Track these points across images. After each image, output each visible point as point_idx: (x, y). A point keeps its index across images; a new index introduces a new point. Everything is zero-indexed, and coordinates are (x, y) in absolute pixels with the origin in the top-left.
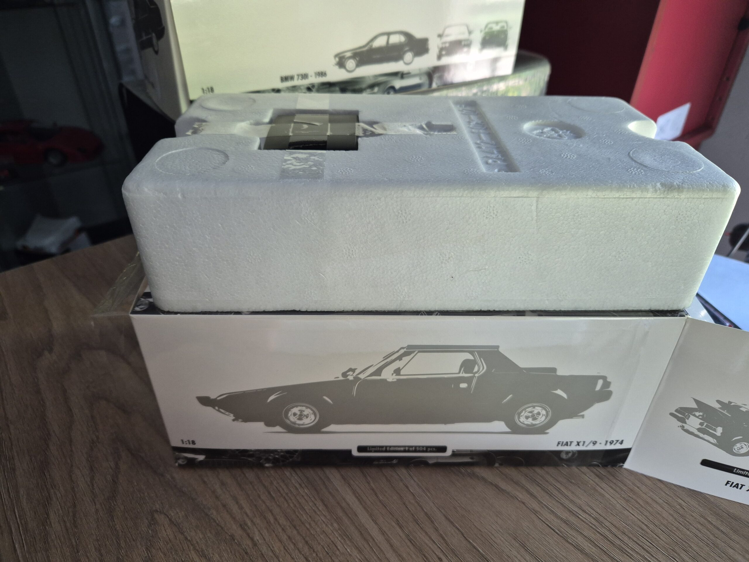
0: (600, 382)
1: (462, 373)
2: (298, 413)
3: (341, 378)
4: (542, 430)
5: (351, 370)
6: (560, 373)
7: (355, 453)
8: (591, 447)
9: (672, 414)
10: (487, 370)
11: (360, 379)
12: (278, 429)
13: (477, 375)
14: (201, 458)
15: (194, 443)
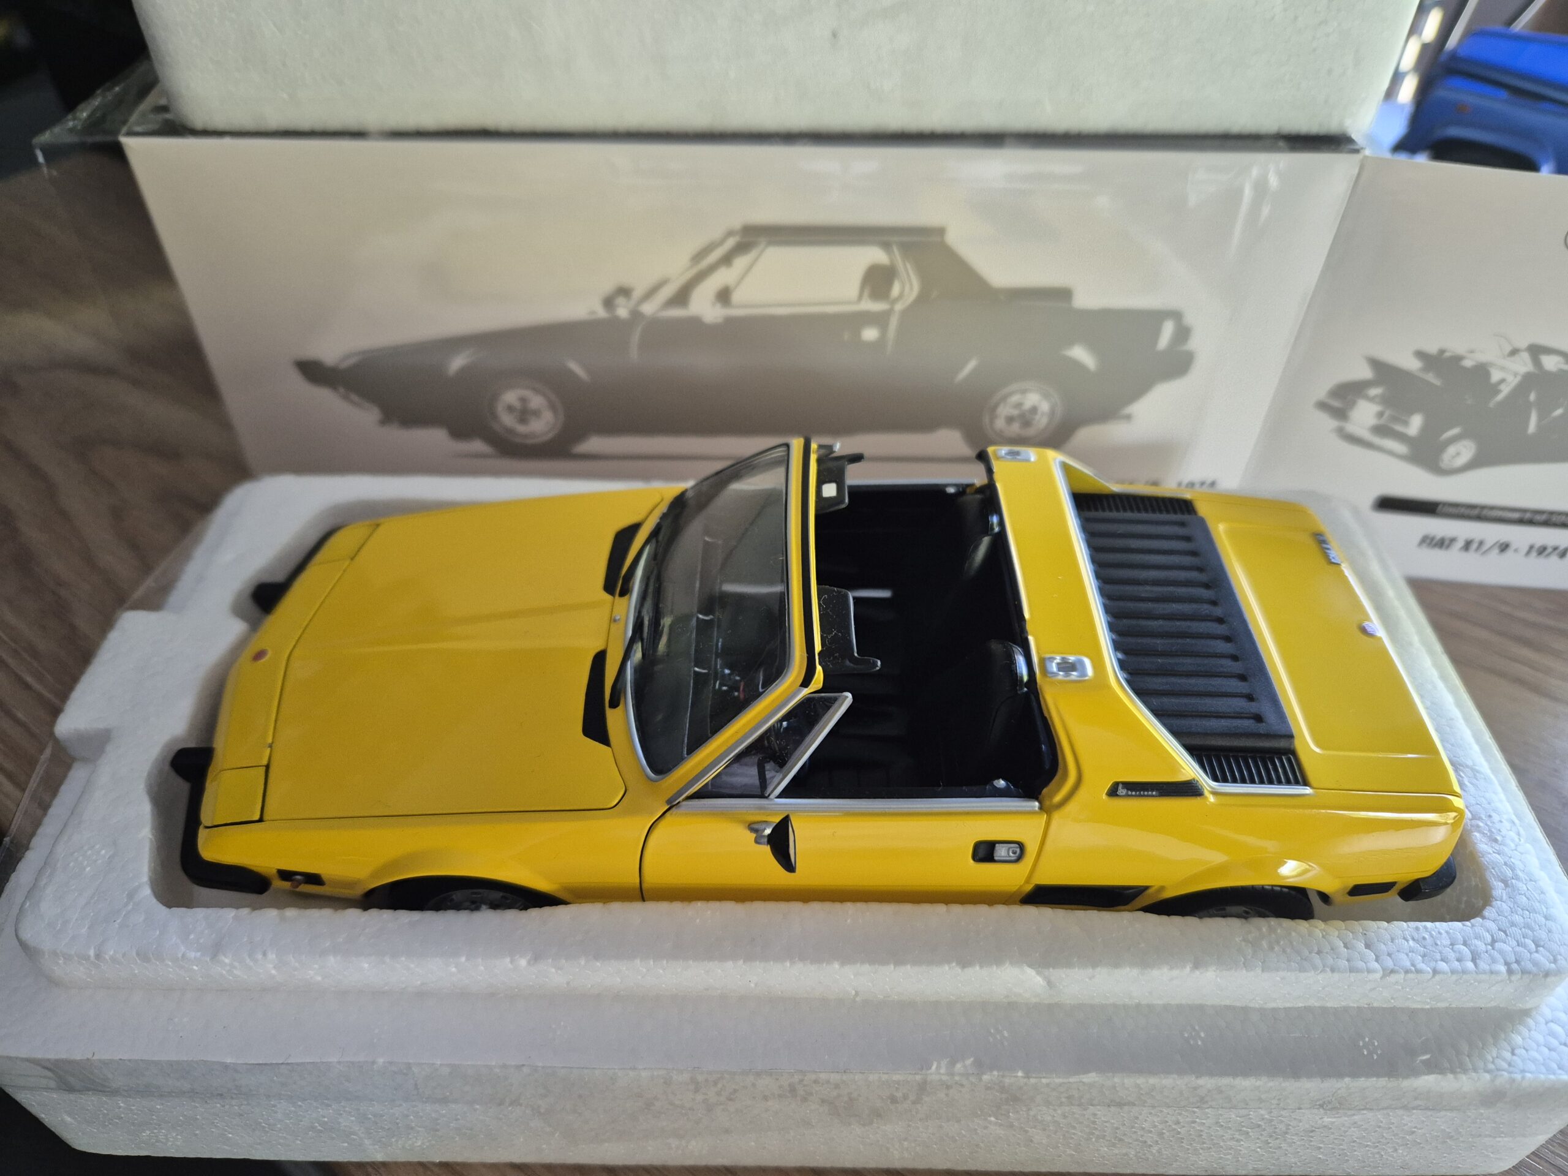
0: (1168, 329)
1: (867, 301)
2: (518, 406)
3: (601, 313)
5: (621, 290)
6: (1080, 302)
9: (1322, 406)
10: (920, 293)
11: (643, 316)
12: (478, 446)
13: (898, 306)
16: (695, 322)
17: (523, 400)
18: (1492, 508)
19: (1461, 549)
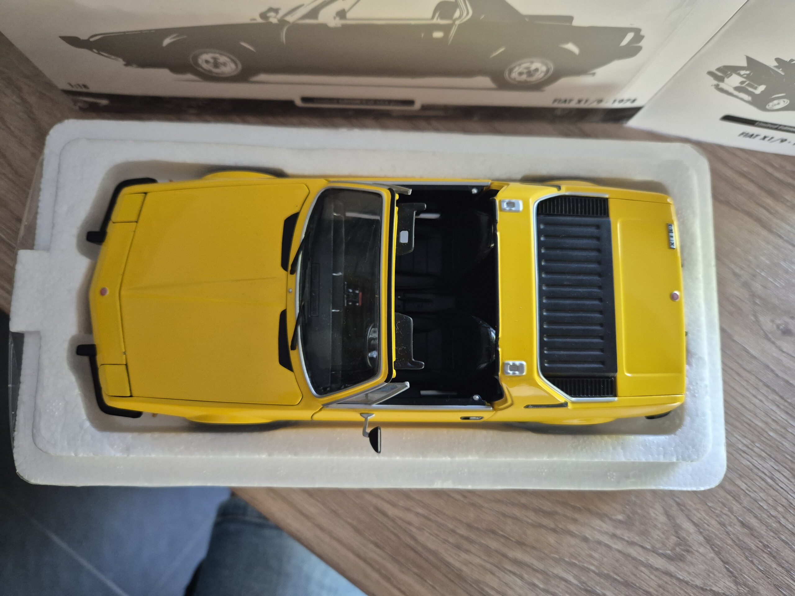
0: (630, 36)
1: (437, 19)
2: (212, 61)
3: (259, 20)
4: (538, 86)
5: (271, 10)
6: (576, 23)
7: (299, 103)
8: (594, 105)
9: (711, 73)
10: (472, 17)
11: (287, 22)
12: (189, 76)
13: (457, 22)
14: (104, 102)
15: (85, 86)
16: (324, 26)
17: (215, 59)
18: (785, 126)
19: (761, 139)
